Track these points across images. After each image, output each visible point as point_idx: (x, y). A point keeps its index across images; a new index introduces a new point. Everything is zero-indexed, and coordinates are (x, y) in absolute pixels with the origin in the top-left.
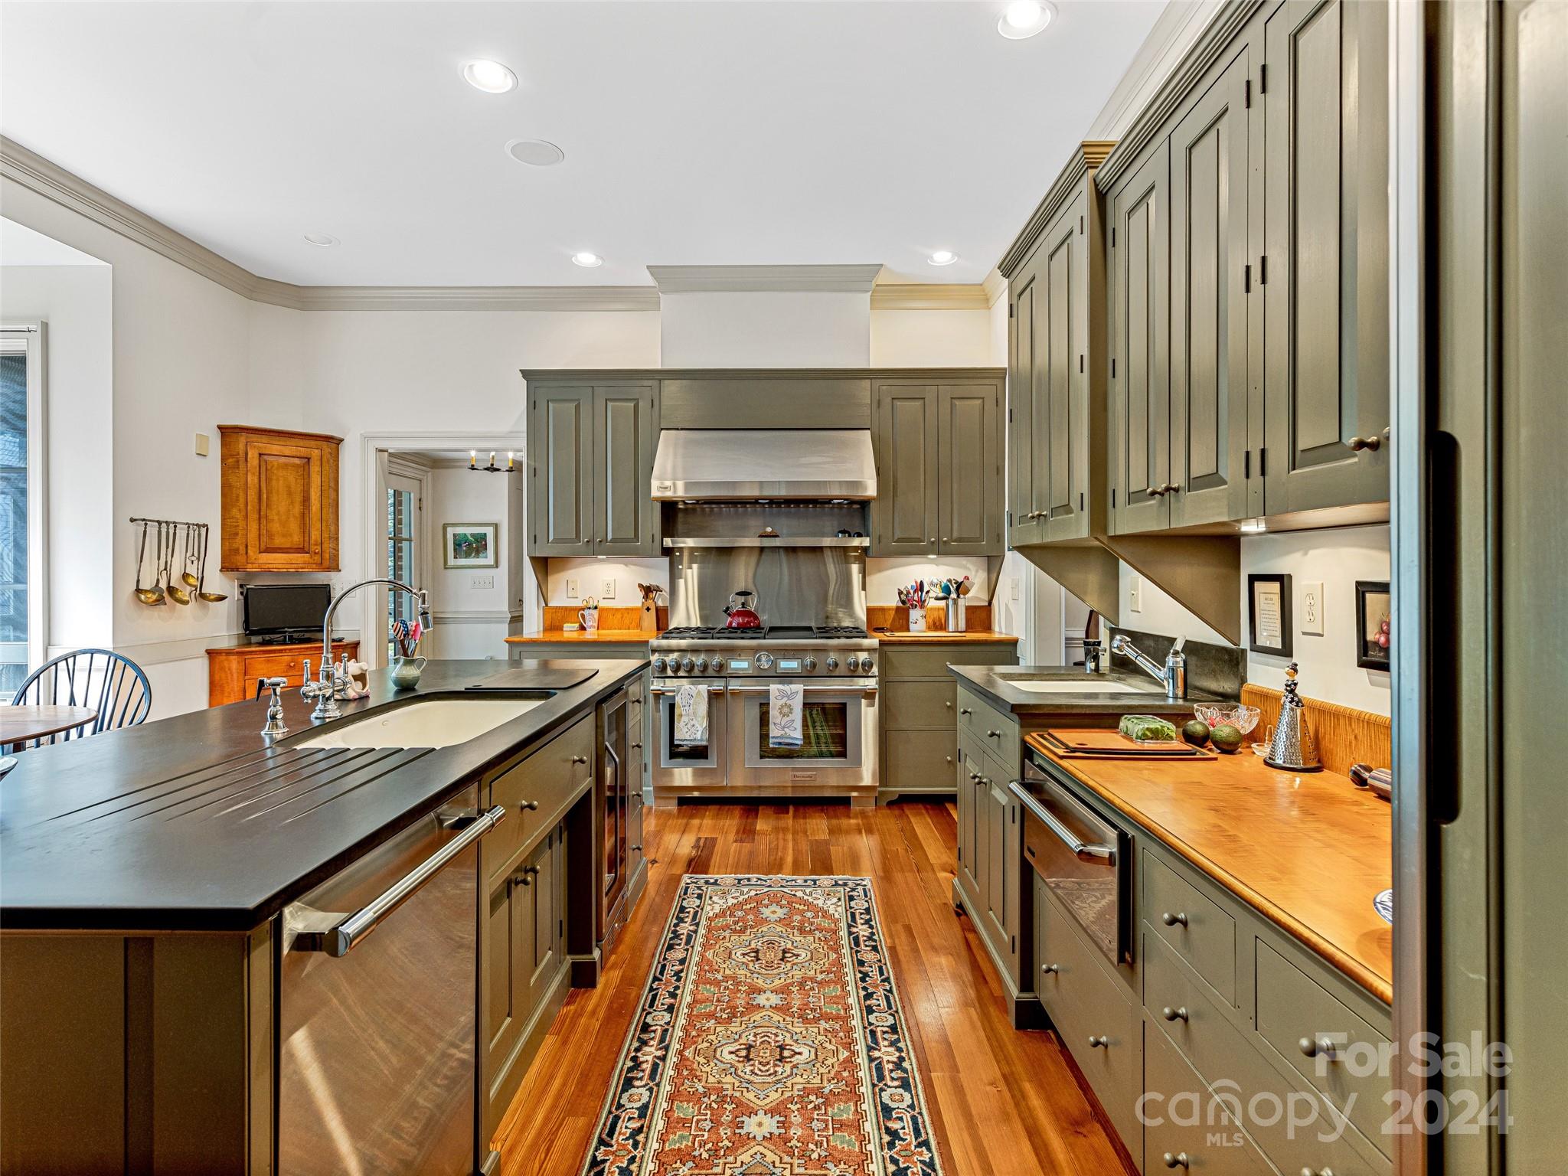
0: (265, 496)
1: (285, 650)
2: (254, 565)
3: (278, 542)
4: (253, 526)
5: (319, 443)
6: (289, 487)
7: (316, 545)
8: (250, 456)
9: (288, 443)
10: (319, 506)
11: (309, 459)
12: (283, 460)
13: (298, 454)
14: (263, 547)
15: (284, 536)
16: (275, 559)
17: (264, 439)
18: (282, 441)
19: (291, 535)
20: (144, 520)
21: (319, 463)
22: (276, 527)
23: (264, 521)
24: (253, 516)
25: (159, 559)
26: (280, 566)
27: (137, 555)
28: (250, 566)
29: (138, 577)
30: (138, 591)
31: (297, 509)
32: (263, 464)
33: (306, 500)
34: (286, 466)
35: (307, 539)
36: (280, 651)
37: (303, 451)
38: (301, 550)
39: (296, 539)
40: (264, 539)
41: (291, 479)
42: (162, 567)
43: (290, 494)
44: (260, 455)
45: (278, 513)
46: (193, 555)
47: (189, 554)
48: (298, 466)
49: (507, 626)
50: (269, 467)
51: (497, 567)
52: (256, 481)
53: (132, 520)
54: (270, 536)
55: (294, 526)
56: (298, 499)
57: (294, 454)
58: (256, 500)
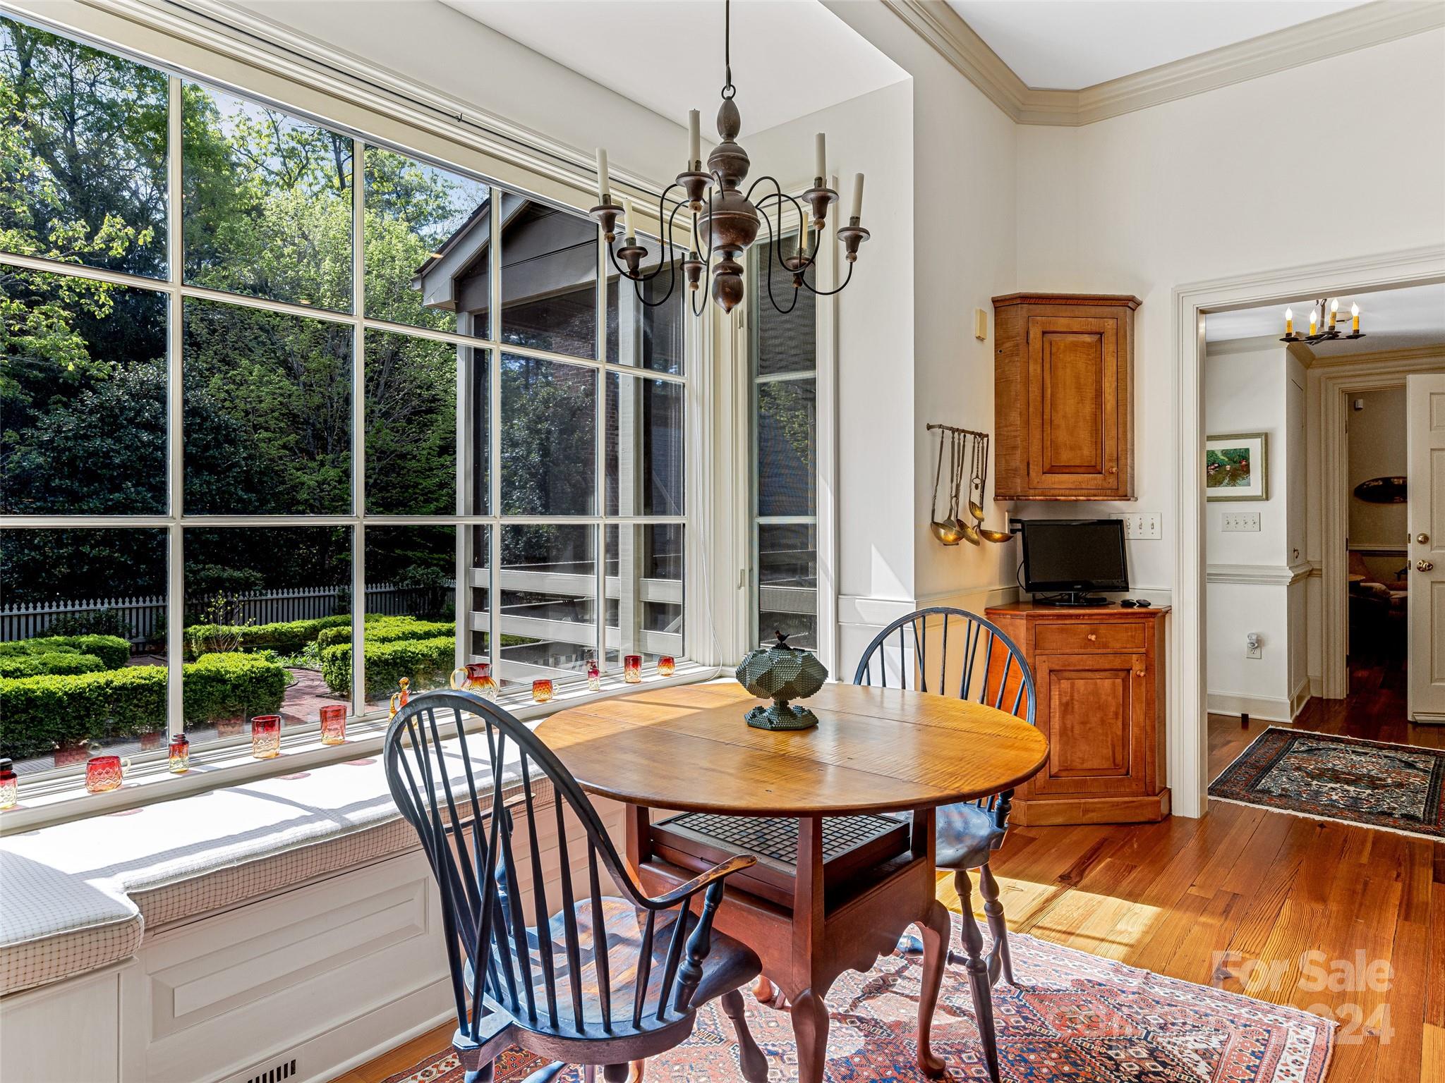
0: (1049, 391)
1: (1084, 615)
2: (1037, 491)
3: (1066, 457)
4: (1036, 434)
5: (1114, 309)
6: (1077, 377)
7: (1110, 460)
8: (1031, 336)
9: (1077, 314)
10: (1115, 403)
11: (1101, 334)
12: (1071, 338)
13: (1089, 328)
14: (1047, 466)
15: (1072, 449)
16: (1060, 482)
17: (1049, 309)
18: (1068, 310)
19: (1080, 449)
20: (940, 426)
21: (1114, 338)
22: (1062, 436)
23: (1047, 427)
24: (1035, 422)
25: (952, 481)
26: (1067, 492)
27: (933, 477)
28: (1032, 492)
29: (934, 505)
30: (935, 525)
31: (1088, 409)
32: (1047, 345)
33: (1099, 393)
34: (1074, 347)
35: (1099, 451)
36: (1077, 616)
37: (1094, 324)
38: (1094, 469)
39: (1087, 452)
40: (1048, 453)
41: (1081, 365)
42: (954, 494)
43: (1079, 388)
44: (1044, 333)
45: (1065, 417)
46: (977, 477)
47: (974, 475)
48: (1089, 345)
49: (1285, 588)
50: (1054, 350)
51: (1267, 499)
52: (1039, 371)
53: (929, 427)
54: (1055, 446)
55: (1084, 435)
56: (1090, 393)
57: (1084, 328)
58: (1039, 399)
